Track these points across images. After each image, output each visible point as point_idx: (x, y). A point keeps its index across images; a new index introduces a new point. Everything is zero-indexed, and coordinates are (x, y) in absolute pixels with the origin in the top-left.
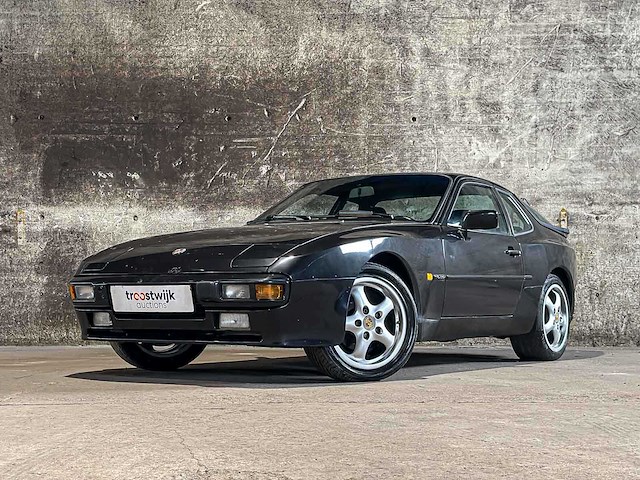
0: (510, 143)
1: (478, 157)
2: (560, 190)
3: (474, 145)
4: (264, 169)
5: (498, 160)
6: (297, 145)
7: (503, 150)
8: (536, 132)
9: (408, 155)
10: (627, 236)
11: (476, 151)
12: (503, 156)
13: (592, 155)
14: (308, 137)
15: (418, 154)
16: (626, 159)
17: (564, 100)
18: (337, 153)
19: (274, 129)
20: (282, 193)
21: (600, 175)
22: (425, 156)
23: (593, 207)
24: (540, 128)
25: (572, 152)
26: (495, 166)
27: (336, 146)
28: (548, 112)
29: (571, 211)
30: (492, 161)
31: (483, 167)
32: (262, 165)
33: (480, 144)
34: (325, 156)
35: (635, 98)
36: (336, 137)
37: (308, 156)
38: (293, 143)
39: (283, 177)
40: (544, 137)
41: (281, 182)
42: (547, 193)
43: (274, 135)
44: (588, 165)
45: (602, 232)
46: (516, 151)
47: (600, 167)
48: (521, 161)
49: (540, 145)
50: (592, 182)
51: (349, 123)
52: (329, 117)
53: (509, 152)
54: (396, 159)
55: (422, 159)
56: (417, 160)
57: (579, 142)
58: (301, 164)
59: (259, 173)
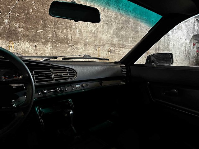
0: (98, 26)
1: (90, 29)
2: (109, 42)
3: (88, 25)
4: (6, 21)
5: (95, 31)
6: (23, 12)
7: (96, 28)
8: (104, 24)
9: (69, 24)
10: (121, 56)
11: (89, 27)
12: (96, 30)
13: (115, 33)
14: (28, 10)
15: (72, 25)
16: (122, 35)
17: (110, 15)
18: (42, 19)
19: (11, 2)
20: (16, 34)
21: (117, 39)
22: (74, 26)
23: (115, 48)
24: (105, 23)
25: (111, 31)
26: (94, 33)
27: (41, 16)
28: (107, 18)
29: (111, 49)
30: (93, 31)
31: (91, 33)
32: (5, 19)
33: (90, 24)
34: (36, 19)
35: (124, 19)
36: (41, 12)
37: (29, 18)
38: (21, 11)
39: (17, 26)
40: (106, 25)
41: (16, 28)
42: (106, 43)
43: (11, 5)
44: (114, 36)
45: (117, 55)
46: (99, 29)
47: (117, 37)
48: (100, 32)
49: (105, 28)
50: (115, 41)
51: (46, 8)
52: (38, 3)
53: (97, 29)
54: (65, 25)
55: (74, 27)
56: (71, 27)
57: (113, 29)
58: (26, 21)
59: (4, 23)
